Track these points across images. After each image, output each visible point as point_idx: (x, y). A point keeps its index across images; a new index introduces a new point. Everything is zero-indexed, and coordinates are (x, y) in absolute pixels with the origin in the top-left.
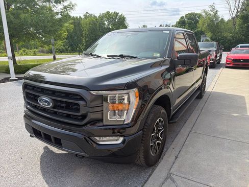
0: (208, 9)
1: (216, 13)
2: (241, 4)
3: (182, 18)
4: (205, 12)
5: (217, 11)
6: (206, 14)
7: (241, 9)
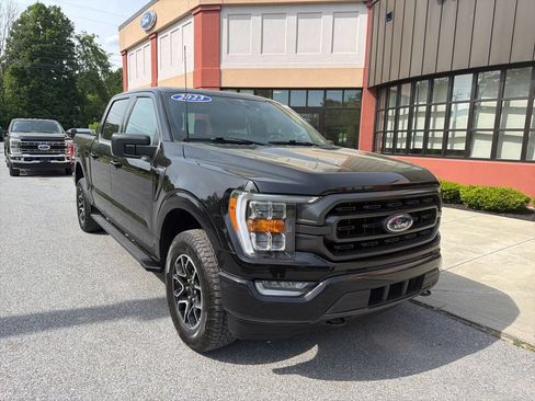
2: (4, 43)
7: (7, 52)
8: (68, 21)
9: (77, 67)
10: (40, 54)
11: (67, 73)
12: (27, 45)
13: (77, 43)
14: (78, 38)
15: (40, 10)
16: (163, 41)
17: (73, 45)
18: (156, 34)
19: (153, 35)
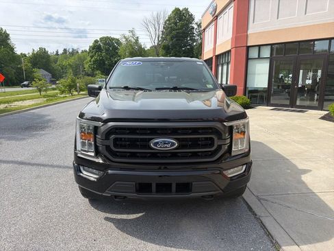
0: (128, 34)
1: (137, 40)
2: (161, 33)
3: (96, 41)
4: (125, 37)
5: (137, 38)
6: (127, 40)
7: (162, 38)
8: (192, 15)
9: (194, 41)
10: (176, 36)
11: (189, 45)
12: (170, 32)
13: (195, 27)
14: (197, 24)
15: (177, 11)
16: (220, 21)
17: (193, 28)
18: (217, 16)
19: (216, 18)
